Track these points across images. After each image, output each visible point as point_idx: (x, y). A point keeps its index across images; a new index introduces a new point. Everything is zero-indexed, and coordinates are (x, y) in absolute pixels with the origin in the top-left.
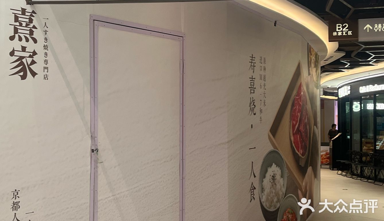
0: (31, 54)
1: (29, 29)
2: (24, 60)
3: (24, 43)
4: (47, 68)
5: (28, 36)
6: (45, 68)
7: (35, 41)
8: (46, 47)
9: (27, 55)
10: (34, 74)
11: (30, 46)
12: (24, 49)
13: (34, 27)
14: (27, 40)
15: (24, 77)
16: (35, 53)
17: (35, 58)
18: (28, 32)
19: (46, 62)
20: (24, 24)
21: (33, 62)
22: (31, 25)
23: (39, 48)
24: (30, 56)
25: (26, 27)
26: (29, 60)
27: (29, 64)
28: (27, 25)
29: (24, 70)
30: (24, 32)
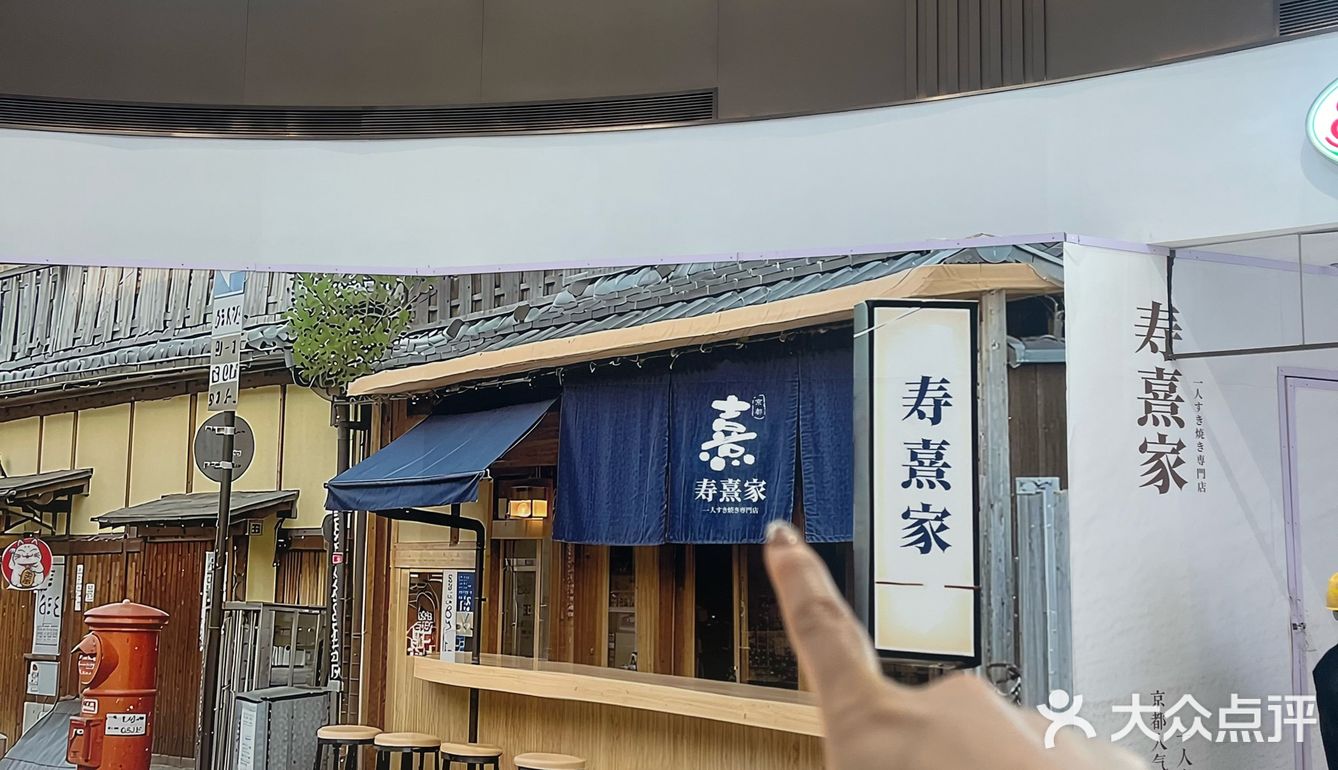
0: (1176, 447)
1: (1169, 403)
2: (1163, 459)
3: (1162, 428)
4: (1203, 471)
5: (1168, 416)
6: (1199, 471)
7: (1181, 423)
8: (1199, 433)
9: (1169, 448)
10: (1181, 482)
11: (1173, 433)
12: (1162, 439)
13: (1179, 399)
14: (1168, 423)
15: (1164, 489)
16: (1181, 445)
17: (1182, 454)
18: (1169, 409)
19: (1201, 459)
20: (1161, 395)
21: (1179, 462)
22: (1174, 396)
23: (1187, 435)
24: (1174, 451)
25: (1165, 399)
26: (1173, 458)
27: (1172, 465)
28: (1166, 397)
29: (1163, 476)
30: (1161, 408)
